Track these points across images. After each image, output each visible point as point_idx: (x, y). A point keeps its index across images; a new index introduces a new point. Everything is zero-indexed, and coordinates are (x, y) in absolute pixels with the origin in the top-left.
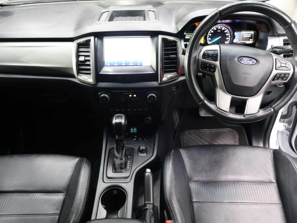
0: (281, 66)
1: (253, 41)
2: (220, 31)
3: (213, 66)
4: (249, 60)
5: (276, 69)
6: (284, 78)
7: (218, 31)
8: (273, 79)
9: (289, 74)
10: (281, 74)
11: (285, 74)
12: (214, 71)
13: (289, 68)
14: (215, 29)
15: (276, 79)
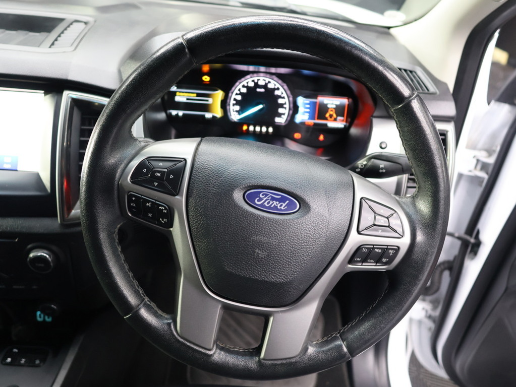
0: (375, 225)
1: (346, 122)
2: (262, 90)
3: (166, 209)
4: (276, 200)
5: (359, 233)
6: (384, 260)
7: (258, 90)
8: (351, 260)
9: (398, 249)
10: (373, 248)
11: (385, 250)
12: (171, 224)
13: (400, 230)
14: (252, 84)
15: (359, 259)
